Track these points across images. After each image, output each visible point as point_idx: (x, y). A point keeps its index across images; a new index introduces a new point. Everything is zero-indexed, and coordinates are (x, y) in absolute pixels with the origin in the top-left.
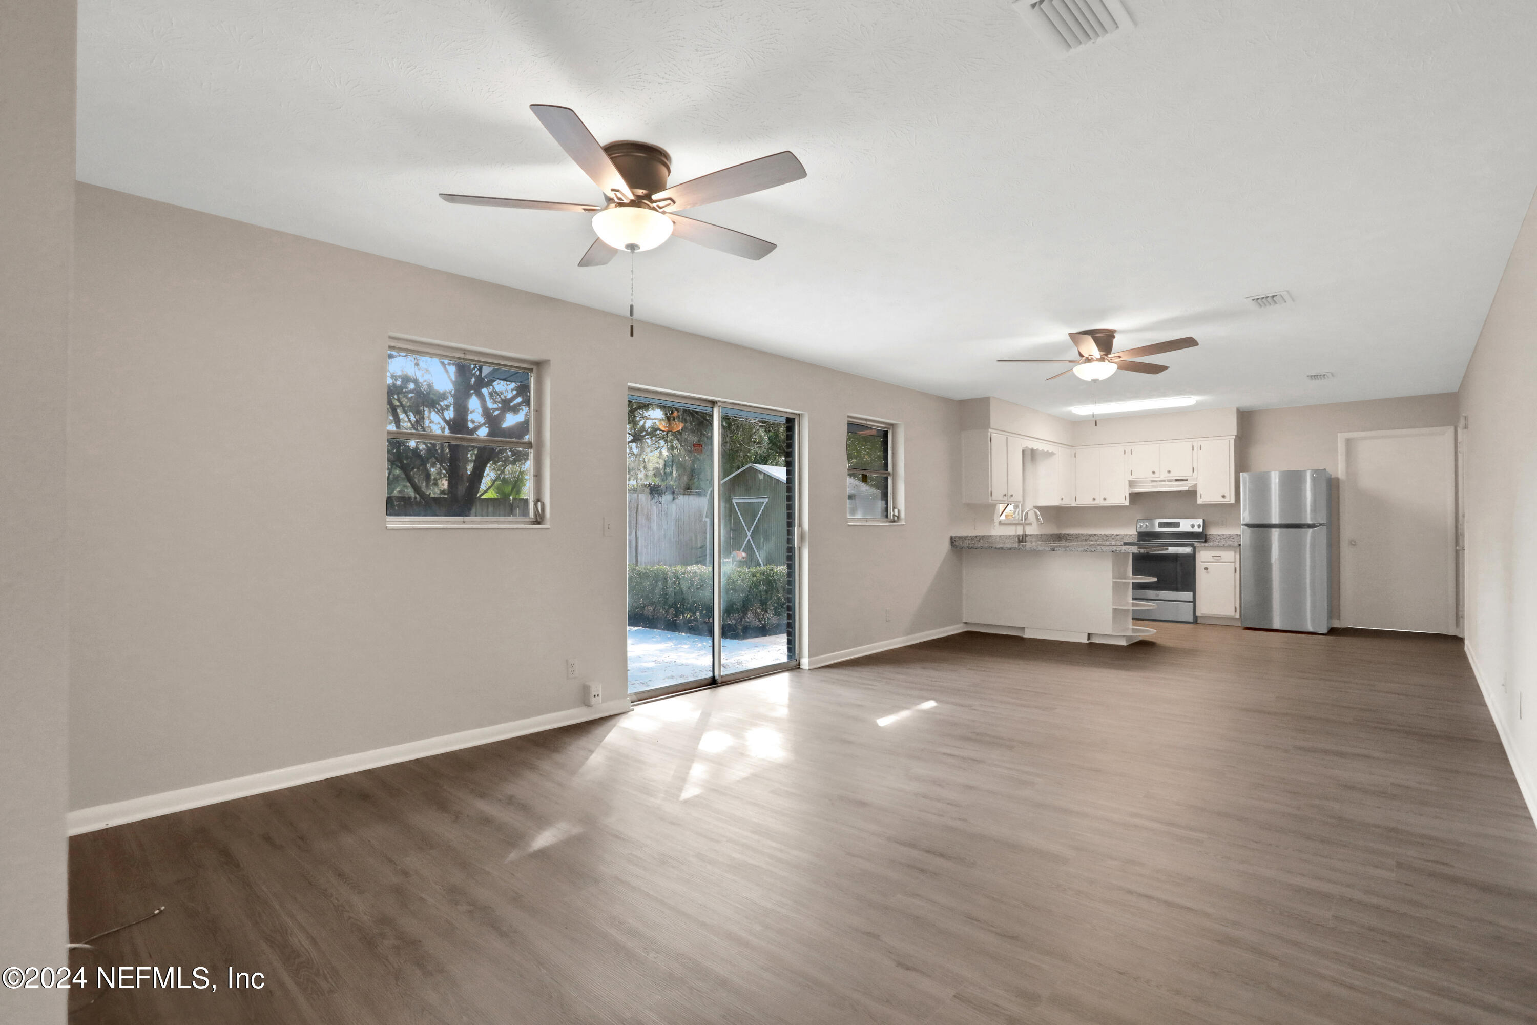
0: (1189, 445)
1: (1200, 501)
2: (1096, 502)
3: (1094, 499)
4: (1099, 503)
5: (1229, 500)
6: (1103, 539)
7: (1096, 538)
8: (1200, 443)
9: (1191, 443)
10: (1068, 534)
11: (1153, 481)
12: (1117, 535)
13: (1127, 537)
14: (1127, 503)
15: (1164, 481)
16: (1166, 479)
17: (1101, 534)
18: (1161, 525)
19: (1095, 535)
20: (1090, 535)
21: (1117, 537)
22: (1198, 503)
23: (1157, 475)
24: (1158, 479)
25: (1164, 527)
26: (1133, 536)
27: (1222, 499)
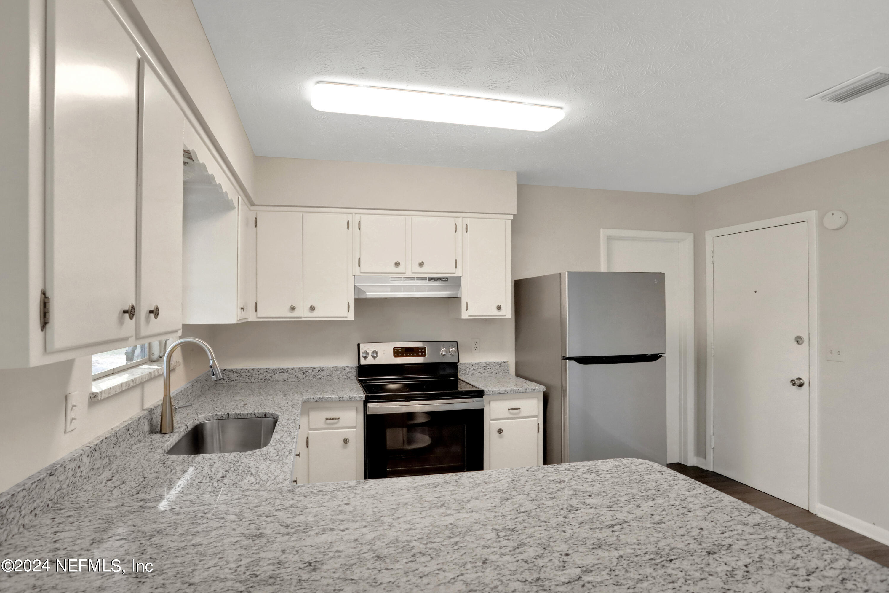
0: (451, 222)
1: (465, 315)
2: (295, 314)
3: (293, 308)
4: (301, 315)
5: (504, 314)
6: (296, 377)
7: (285, 375)
8: (468, 221)
9: (453, 219)
10: (232, 371)
11: (394, 279)
12: (322, 370)
13: (338, 372)
14: (351, 316)
15: (412, 279)
16: (415, 276)
17: (293, 369)
18: (398, 352)
19: (283, 371)
20: (274, 371)
21: (322, 373)
22: (463, 317)
23: (400, 269)
24: (403, 276)
25: (402, 356)
26: (348, 370)
27: (496, 312)
